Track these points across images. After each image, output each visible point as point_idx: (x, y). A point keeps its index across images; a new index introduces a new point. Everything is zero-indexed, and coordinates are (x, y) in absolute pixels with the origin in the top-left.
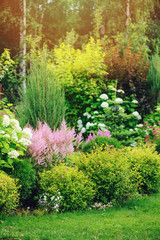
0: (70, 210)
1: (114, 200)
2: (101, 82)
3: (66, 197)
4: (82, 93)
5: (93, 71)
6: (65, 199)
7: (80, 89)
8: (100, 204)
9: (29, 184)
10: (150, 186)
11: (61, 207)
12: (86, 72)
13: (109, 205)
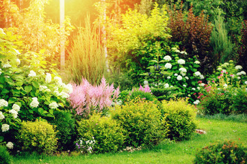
0: (103, 152)
1: (143, 145)
2: (165, 44)
3: (100, 142)
4: (147, 55)
5: (157, 34)
6: (99, 143)
7: (145, 52)
8: (130, 148)
9: (68, 131)
10: (182, 134)
11: (95, 150)
12: (150, 35)
13: (139, 148)
